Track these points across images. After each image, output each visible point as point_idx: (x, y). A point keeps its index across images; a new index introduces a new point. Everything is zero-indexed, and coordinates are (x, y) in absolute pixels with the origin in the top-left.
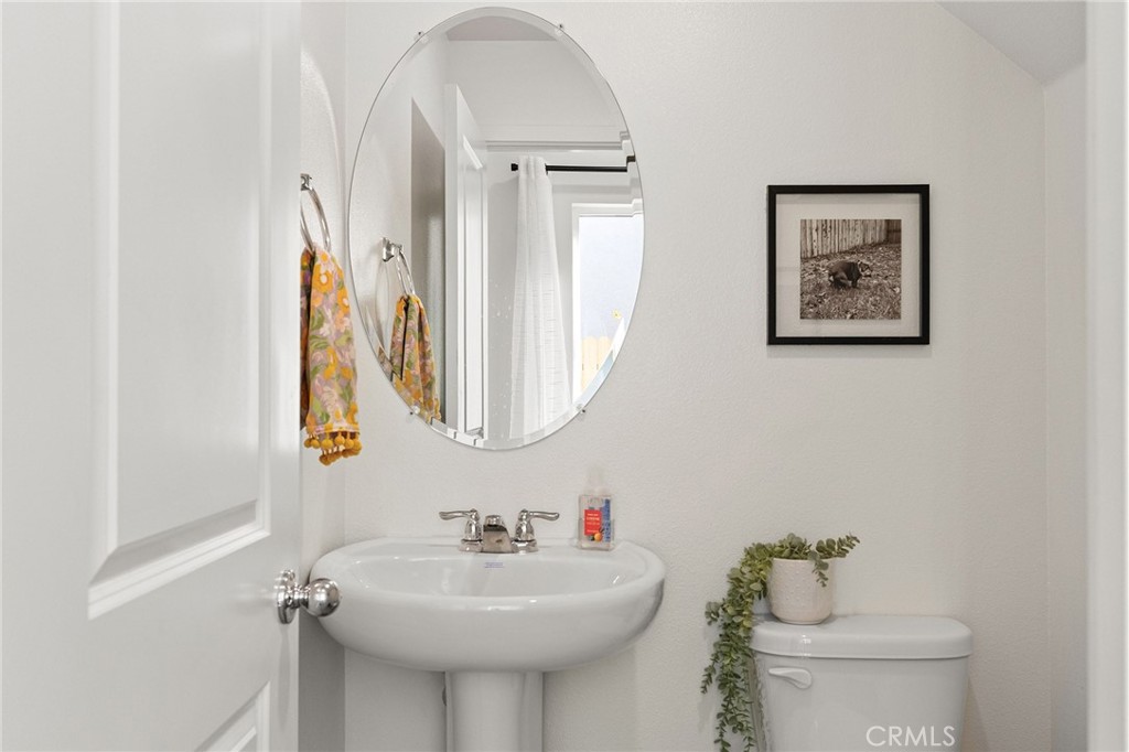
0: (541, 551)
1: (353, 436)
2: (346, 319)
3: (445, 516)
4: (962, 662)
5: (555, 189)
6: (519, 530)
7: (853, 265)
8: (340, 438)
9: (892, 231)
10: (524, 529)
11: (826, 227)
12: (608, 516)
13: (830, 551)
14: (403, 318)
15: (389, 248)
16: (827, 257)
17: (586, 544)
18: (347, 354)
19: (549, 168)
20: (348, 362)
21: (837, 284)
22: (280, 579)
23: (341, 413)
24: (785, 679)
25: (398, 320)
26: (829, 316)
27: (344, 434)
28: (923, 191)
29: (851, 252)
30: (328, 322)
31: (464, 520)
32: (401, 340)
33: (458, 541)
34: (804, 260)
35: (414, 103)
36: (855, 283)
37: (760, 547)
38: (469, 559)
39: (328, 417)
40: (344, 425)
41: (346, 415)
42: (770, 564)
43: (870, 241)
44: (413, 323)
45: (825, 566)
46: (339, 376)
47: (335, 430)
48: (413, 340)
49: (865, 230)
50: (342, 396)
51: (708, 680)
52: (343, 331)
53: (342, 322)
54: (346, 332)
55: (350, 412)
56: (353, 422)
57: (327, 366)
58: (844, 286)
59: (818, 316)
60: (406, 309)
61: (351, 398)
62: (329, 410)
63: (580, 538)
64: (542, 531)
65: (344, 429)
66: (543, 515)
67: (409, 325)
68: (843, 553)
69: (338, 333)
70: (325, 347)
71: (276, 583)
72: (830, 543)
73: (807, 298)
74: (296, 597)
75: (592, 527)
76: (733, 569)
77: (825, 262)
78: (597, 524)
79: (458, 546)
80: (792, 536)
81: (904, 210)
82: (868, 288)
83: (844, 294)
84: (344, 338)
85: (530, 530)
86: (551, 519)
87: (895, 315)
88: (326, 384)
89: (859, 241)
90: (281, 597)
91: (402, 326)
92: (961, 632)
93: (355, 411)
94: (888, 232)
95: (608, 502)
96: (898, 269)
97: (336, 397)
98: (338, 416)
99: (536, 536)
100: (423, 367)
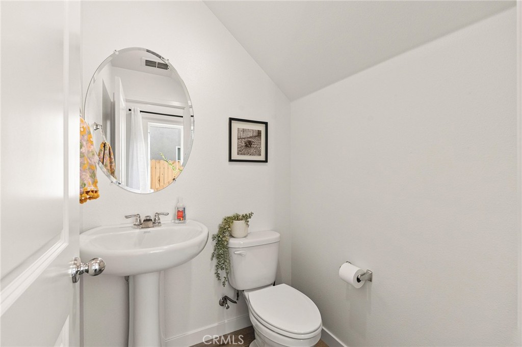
0: (163, 225)
1: (96, 192)
2: (91, 146)
3: (127, 217)
4: (279, 243)
5: (143, 118)
6: (155, 220)
7: (250, 141)
8: (91, 193)
9: (259, 133)
10: (157, 219)
11: (244, 130)
12: (185, 212)
13: (246, 218)
14: (103, 150)
15: (97, 126)
16: (244, 138)
17: (177, 221)
18: (93, 160)
19: (141, 111)
20: (93, 163)
21: (246, 146)
22: (73, 262)
23: (91, 183)
24: (240, 254)
25: (101, 150)
26: (244, 154)
27: (92, 191)
28: (266, 124)
29: (250, 137)
30: (84, 147)
31: (135, 218)
32: (102, 157)
33: (132, 225)
34: (238, 139)
35: (103, 82)
36: (251, 147)
37: (228, 218)
38: (138, 231)
39: (85, 185)
40: (93, 188)
41: (93, 183)
42: (233, 222)
43: (254, 135)
44: (107, 152)
45: (248, 222)
46: (89, 168)
47: (88, 190)
48: (107, 157)
49: (253, 133)
50: (91, 176)
51: (213, 256)
52: (90, 151)
53: (90, 147)
54: (92, 151)
55: (95, 183)
56: (96, 186)
57: (84, 164)
58: (248, 146)
59: (241, 154)
60: (104, 147)
61: (95, 177)
62: (85, 182)
63: (175, 219)
64: (163, 219)
65: (92, 190)
66: (163, 214)
67: (105, 152)
68: (250, 217)
69: (88, 151)
70: (83, 157)
71: (71, 265)
72: (246, 215)
73: (239, 149)
74: (82, 269)
75: (180, 216)
76: (220, 224)
77: (243, 140)
78: (181, 215)
79: (132, 227)
80: (236, 214)
81: (262, 128)
82: (254, 147)
83: (248, 149)
84: (91, 154)
85: (159, 219)
86: (166, 215)
87: (260, 155)
88: (84, 171)
89: (252, 135)
90: (74, 271)
91: (103, 152)
92: (278, 235)
93: (97, 182)
94: (258, 133)
95: (184, 208)
96: (261, 143)
97: (89, 177)
98: (89, 184)
99: (161, 221)
100: (111, 166)
